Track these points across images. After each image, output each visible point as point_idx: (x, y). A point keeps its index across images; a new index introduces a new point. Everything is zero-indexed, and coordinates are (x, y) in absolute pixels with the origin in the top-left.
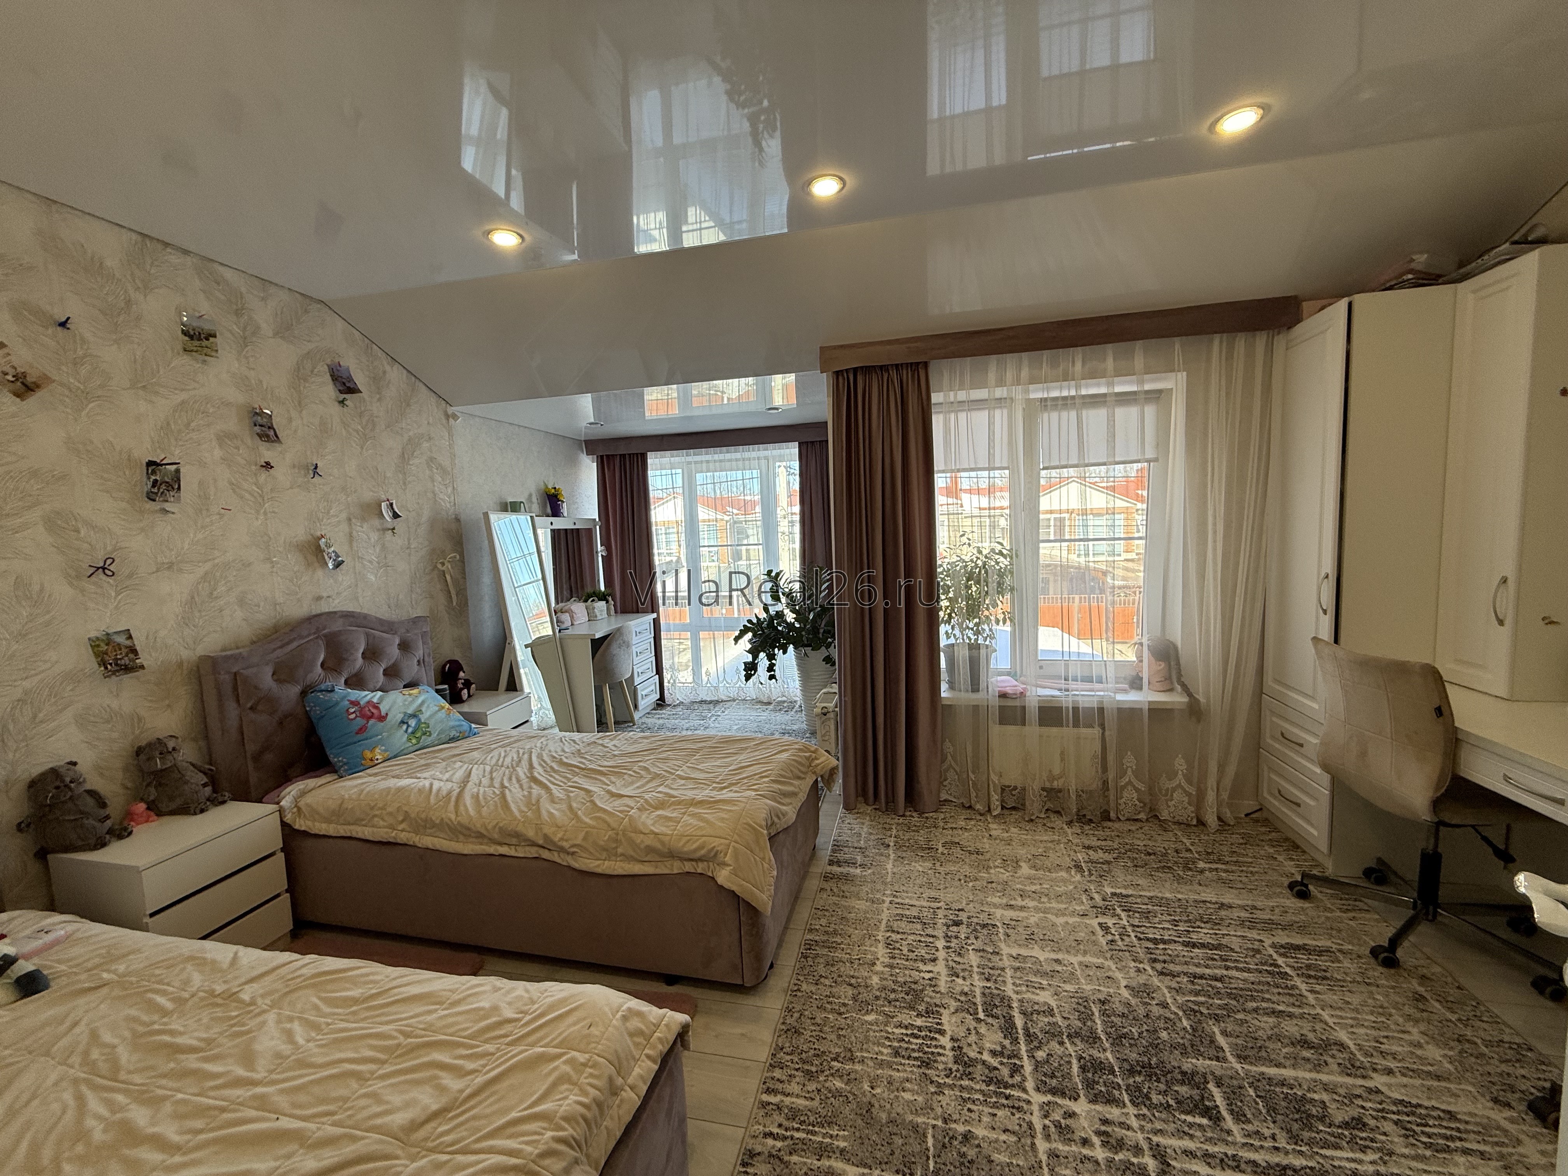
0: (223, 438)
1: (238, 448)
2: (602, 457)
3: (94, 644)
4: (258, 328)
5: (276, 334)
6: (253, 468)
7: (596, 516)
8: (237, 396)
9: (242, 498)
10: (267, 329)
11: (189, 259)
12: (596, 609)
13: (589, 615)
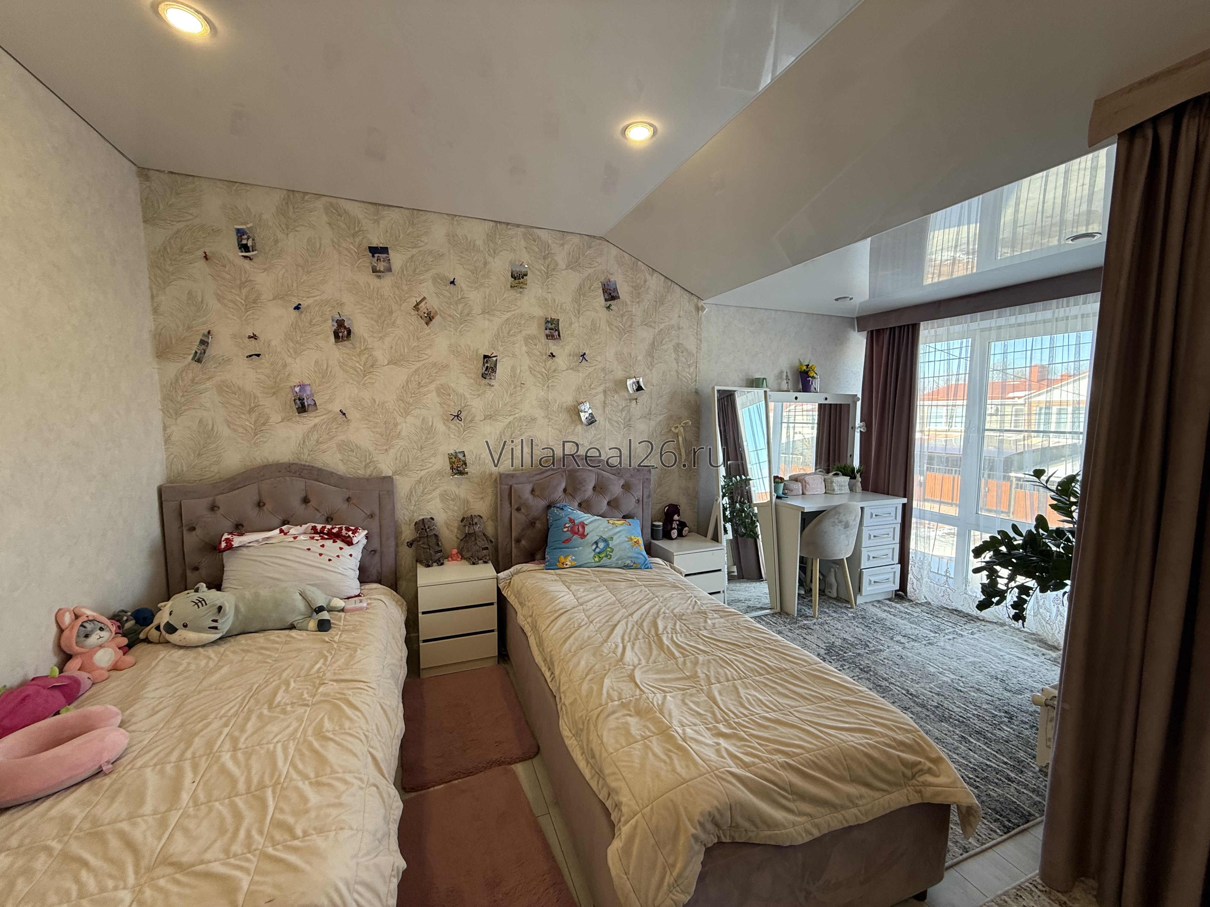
0: (528, 339)
1: (536, 345)
2: (872, 332)
3: (450, 457)
4: (557, 265)
5: (568, 267)
6: (544, 357)
7: (859, 392)
8: (539, 312)
9: (535, 376)
10: (562, 264)
11: (519, 229)
12: (834, 484)
13: (825, 493)
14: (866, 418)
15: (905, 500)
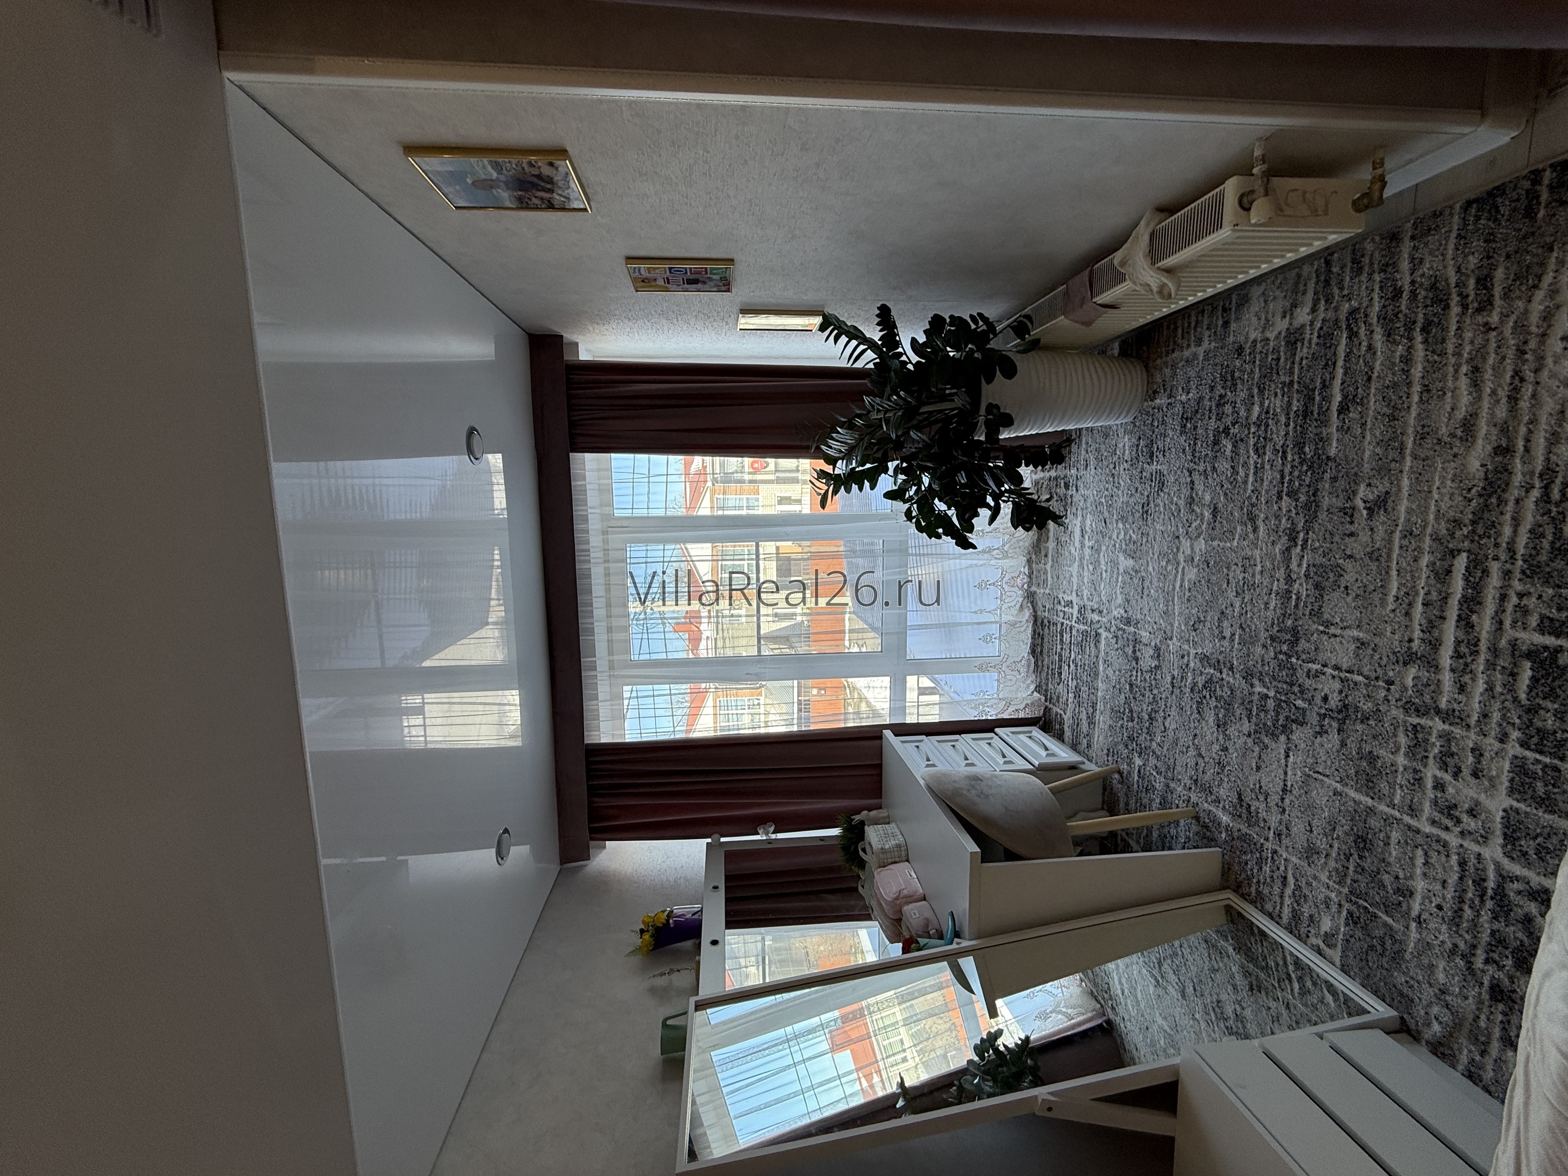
2: (593, 831)
7: (702, 843)
12: (887, 846)
13: (908, 861)
14: (751, 825)
15: (888, 733)
